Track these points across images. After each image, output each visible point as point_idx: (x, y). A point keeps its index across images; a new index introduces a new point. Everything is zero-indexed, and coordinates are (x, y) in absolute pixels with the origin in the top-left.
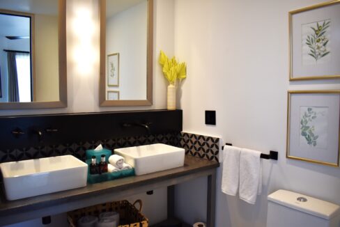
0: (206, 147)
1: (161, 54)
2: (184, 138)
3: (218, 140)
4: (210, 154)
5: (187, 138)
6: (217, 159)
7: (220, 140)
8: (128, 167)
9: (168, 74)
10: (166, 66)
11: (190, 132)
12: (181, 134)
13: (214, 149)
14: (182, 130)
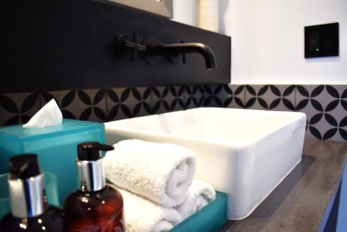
14: (230, 82)
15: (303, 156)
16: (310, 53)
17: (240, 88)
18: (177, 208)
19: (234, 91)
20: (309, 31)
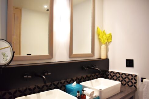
0: (127, 80)
1: (98, 29)
2: (111, 74)
3: (136, 76)
4: (130, 84)
5: (113, 74)
6: (135, 87)
7: (137, 76)
8: (96, 96)
9: (102, 39)
10: (101, 35)
11: (116, 71)
12: (108, 72)
13: (133, 81)
14: (109, 70)
15: (120, 91)
16: (127, 66)
17: (111, 72)
18: (92, 97)
19: (110, 72)
20: (127, 60)
